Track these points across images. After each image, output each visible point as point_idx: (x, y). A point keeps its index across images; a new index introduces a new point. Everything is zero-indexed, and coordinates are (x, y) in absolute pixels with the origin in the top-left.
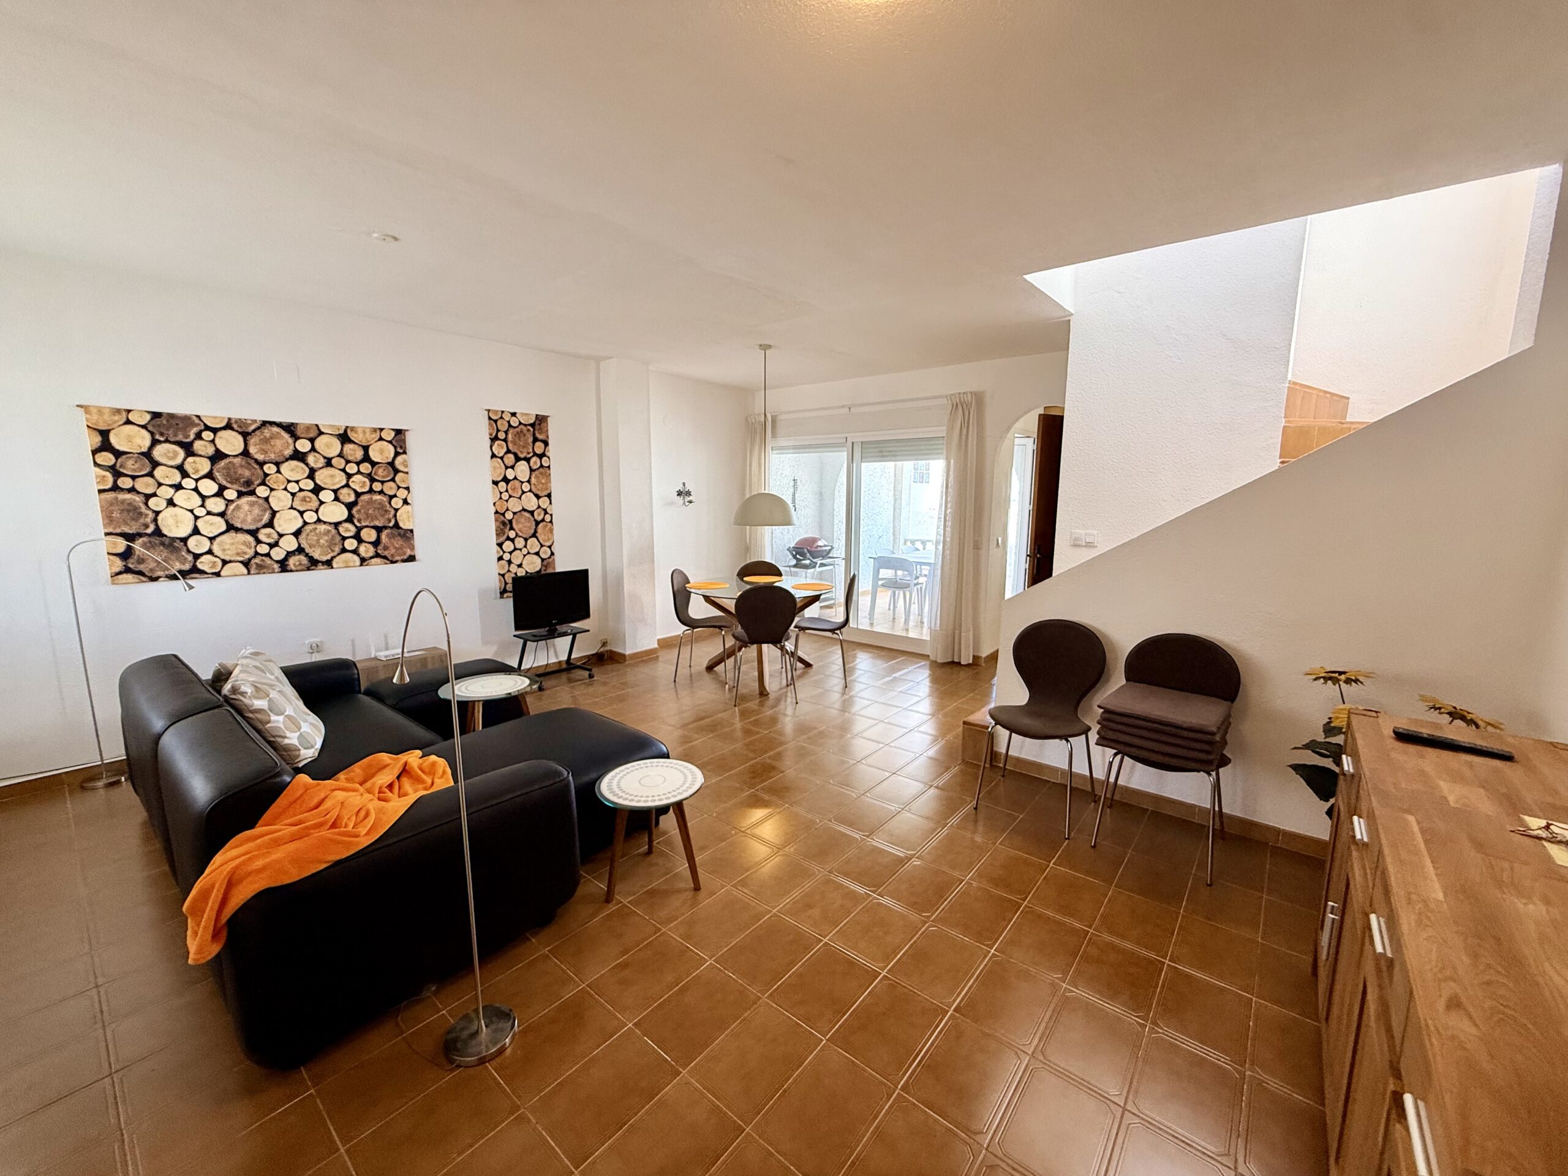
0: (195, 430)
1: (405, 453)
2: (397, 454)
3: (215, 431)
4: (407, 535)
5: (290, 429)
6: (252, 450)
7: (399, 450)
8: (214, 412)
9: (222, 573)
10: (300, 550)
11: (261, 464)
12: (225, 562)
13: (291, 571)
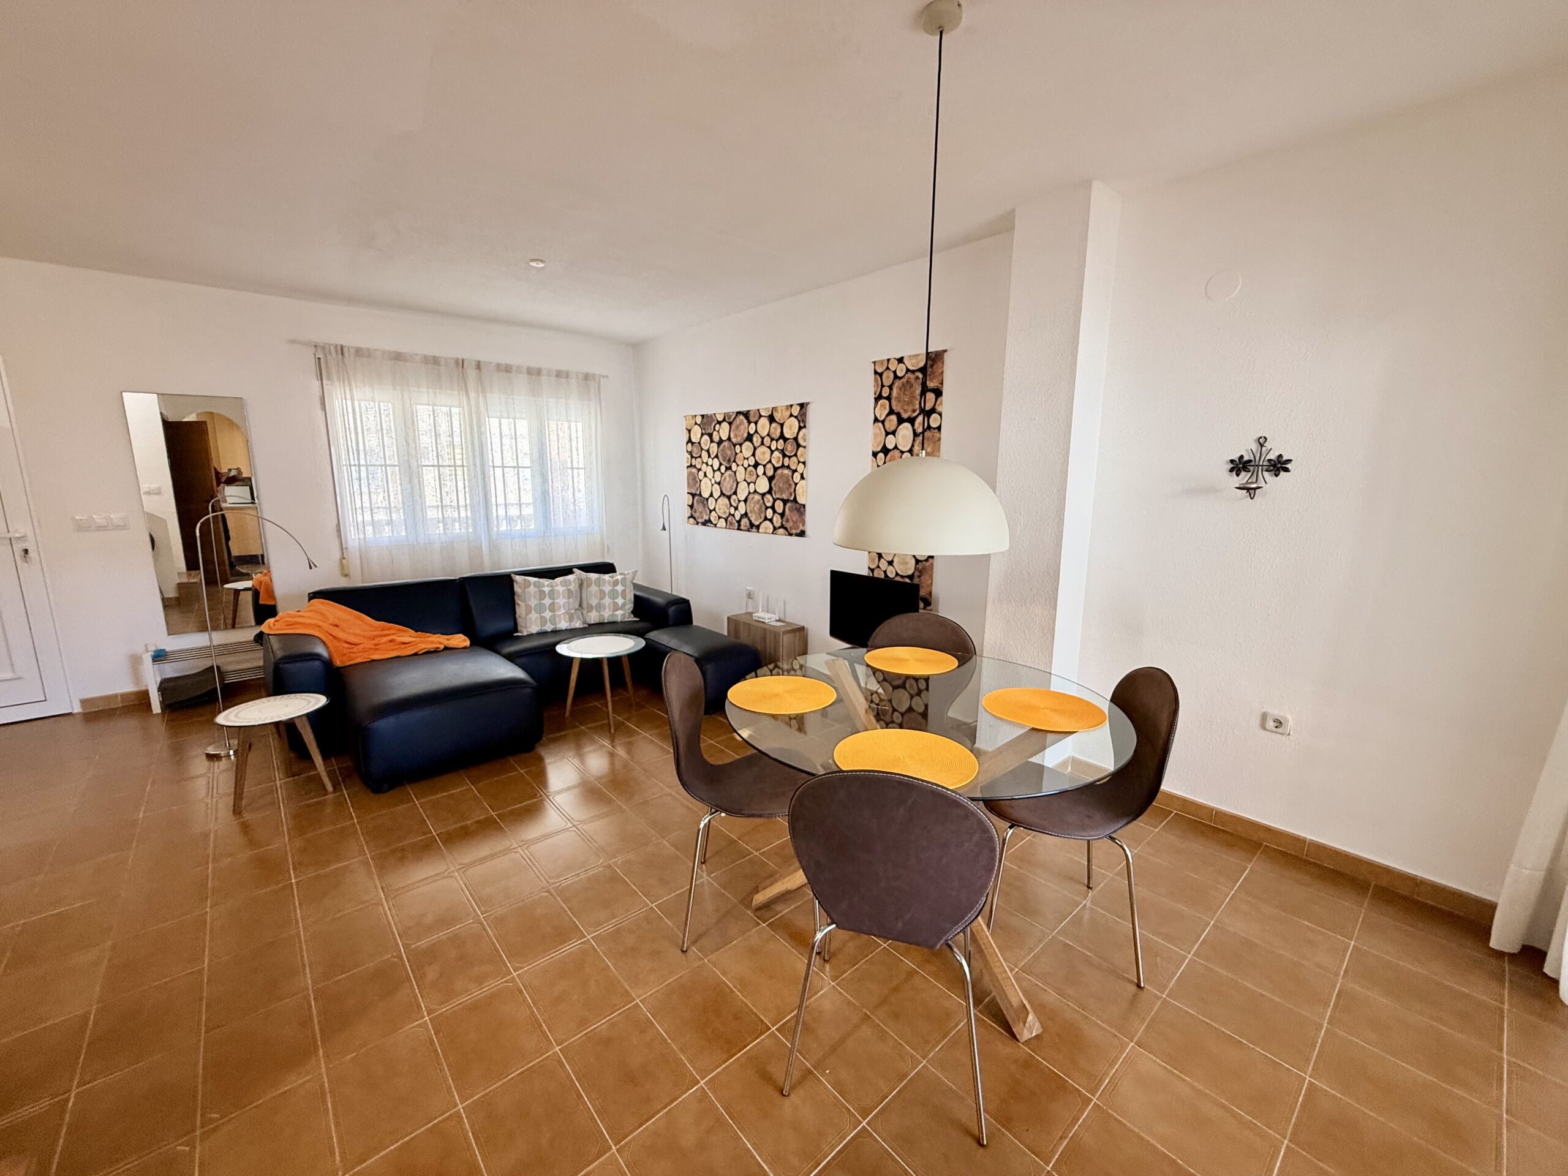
0: (714, 424)
1: (805, 427)
2: (800, 428)
3: (719, 423)
4: (801, 509)
5: (746, 415)
6: (732, 436)
7: (802, 425)
8: (719, 411)
9: (718, 526)
10: (746, 514)
11: (735, 445)
12: (720, 518)
13: (741, 530)
